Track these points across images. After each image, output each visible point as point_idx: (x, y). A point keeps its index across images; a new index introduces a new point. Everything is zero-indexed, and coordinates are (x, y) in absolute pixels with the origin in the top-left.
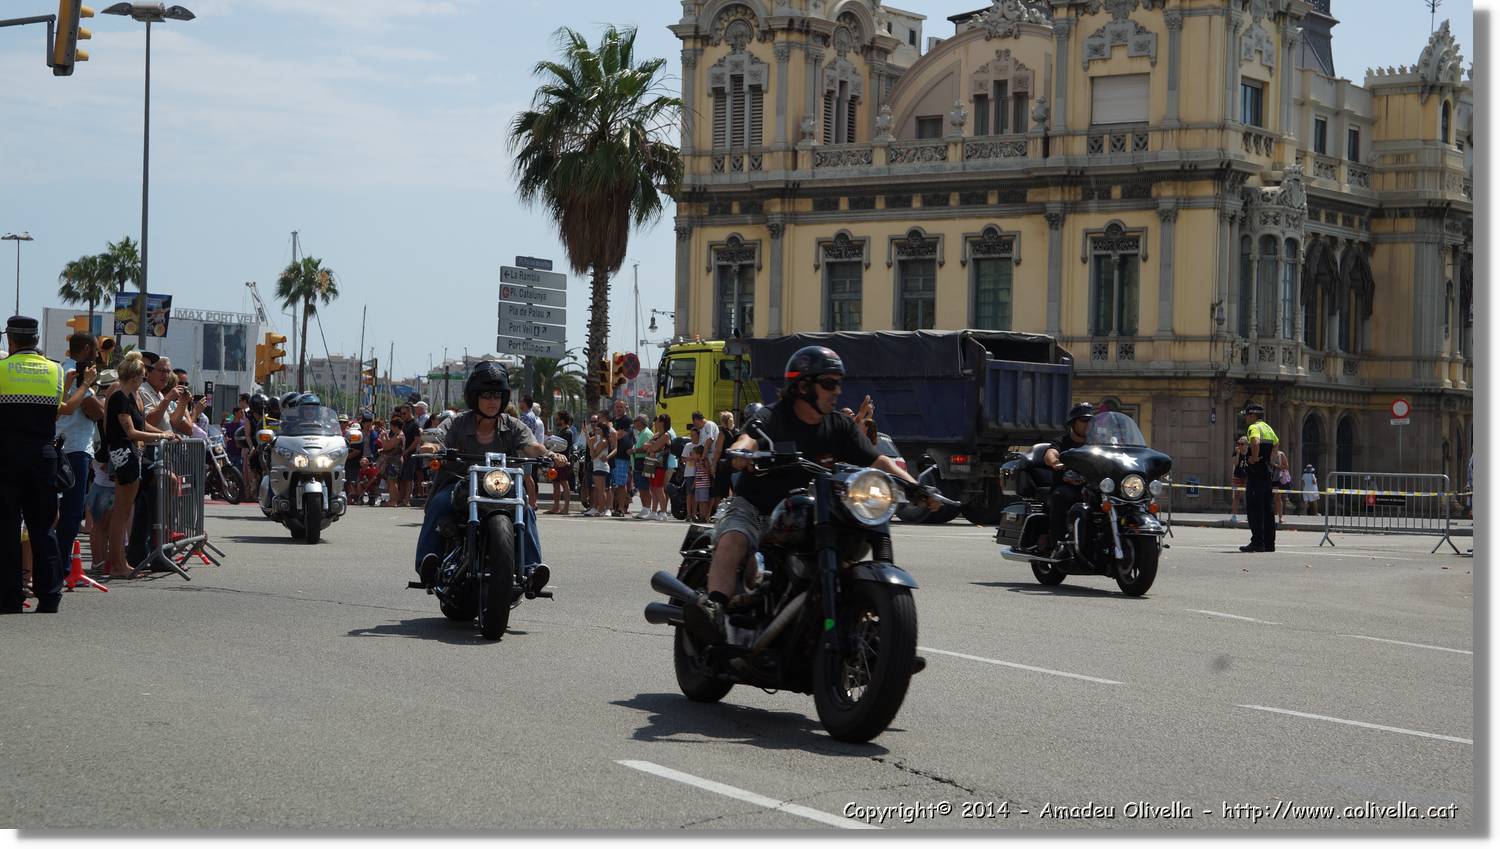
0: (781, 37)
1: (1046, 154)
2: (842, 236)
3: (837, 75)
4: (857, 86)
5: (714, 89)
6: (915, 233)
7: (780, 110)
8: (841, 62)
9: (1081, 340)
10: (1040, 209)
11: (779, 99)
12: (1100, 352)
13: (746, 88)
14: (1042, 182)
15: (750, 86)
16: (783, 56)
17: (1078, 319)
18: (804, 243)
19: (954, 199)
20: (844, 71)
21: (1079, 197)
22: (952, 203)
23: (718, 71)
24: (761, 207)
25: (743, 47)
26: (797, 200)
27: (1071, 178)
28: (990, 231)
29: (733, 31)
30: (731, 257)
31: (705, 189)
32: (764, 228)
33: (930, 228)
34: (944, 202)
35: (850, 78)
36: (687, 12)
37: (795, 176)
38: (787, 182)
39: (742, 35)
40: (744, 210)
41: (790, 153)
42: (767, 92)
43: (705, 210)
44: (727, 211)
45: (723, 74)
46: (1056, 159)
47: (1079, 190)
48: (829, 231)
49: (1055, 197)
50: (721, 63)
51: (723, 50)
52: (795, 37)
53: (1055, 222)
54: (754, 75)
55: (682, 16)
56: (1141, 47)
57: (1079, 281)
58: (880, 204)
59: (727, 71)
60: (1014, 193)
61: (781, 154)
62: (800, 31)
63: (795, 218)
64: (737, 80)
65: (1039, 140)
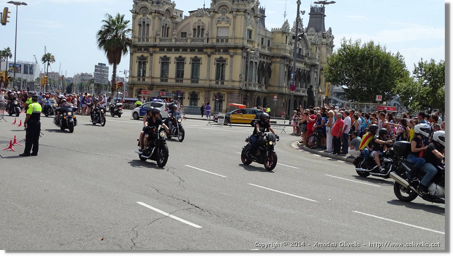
0: (153, 14)
1: (208, 42)
2: (165, 56)
3: (165, 22)
4: (169, 25)
5: (139, 24)
6: (180, 57)
7: (153, 29)
8: (166, 20)
9: (213, 80)
10: (206, 53)
11: (153, 27)
12: (217, 83)
13: (146, 24)
14: (207, 48)
15: (147, 24)
16: (154, 18)
17: (213, 76)
18: (157, 57)
19: (189, 50)
20: (166, 22)
21: (214, 51)
22: (188, 51)
23: (140, 20)
24: (148, 49)
25: (145, 16)
26: (156, 48)
27: (212, 47)
28: (196, 57)
29: (143, 12)
30: (142, 60)
31: (136, 46)
32: (149, 54)
33: (183, 56)
34: (187, 50)
35: (168, 23)
36: (134, 7)
37: (156, 43)
38: (154, 45)
39: (145, 13)
40: (145, 50)
41: (155, 39)
42: (150, 25)
43: (136, 50)
44: (141, 50)
45: (141, 21)
46: (210, 43)
47: (214, 50)
48: (162, 55)
49: (209, 51)
50: (141, 19)
51: (141, 16)
52: (156, 14)
53: (209, 56)
54: (148, 22)
55: (132, 8)
56: (228, 21)
57: (214, 68)
58: (173, 50)
59: (142, 21)
60: (201, 49)
61: (153, 39)
62: (157, 13)
63: (155, 52)
64: (144, 22)
65: (206, 39)
